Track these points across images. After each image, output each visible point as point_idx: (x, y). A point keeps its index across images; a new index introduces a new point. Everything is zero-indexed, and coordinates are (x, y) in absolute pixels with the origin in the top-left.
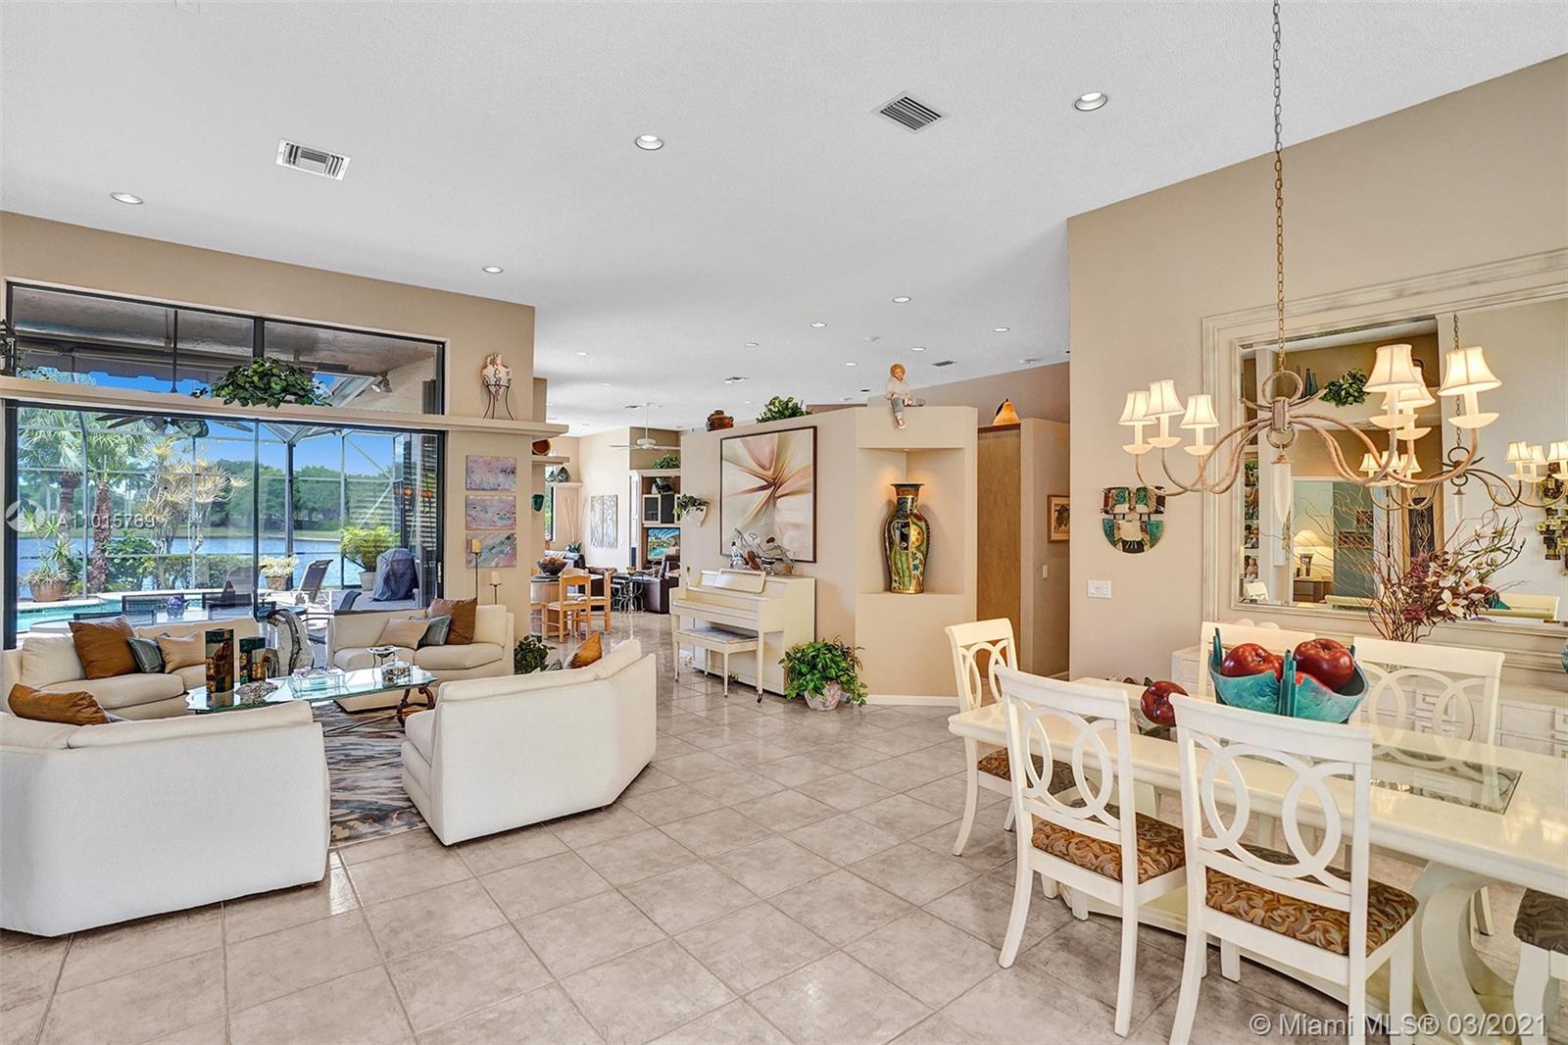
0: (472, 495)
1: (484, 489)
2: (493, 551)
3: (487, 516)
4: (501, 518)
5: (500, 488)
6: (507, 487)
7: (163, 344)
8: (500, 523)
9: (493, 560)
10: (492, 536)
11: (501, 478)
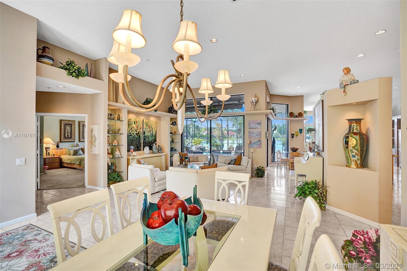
0: (250, 130)
1: (253, 128)
2: (255, 144)
3: (253, 135)
4: (257, 136)
5: (257, 128)
6: (259, 128)
7: (218, 104)
8: (257, 137)
9: (255, 146)
10: (255, 140)
11: (257, 125)
